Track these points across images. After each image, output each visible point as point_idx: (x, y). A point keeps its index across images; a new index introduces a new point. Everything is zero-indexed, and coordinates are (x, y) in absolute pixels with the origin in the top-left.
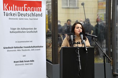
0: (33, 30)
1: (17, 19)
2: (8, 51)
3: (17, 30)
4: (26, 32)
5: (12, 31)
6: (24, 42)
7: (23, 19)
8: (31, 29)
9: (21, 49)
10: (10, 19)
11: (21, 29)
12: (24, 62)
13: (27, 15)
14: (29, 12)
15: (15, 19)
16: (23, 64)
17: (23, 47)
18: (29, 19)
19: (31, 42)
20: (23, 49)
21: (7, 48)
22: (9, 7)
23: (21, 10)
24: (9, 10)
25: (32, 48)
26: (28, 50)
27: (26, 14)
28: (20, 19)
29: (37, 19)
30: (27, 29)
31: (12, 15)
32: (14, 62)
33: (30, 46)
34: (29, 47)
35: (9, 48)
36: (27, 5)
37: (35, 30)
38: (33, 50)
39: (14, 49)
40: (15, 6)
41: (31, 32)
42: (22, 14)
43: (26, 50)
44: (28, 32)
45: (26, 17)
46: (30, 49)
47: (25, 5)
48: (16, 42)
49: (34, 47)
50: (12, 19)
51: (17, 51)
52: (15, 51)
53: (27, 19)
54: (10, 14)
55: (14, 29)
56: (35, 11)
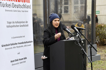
0: (25, 24)
1: (12, 11)
2: (6, 49)
3: (12, 24)
5: (8, 25)
6: (18, 37)
7: (16, 11)
8: (24, 22)
9: (15, 46)
10: (6, 10)
11: (15, 22)
12: (19, 60)
13: (20, 7)
14: (21, 3)
15: (10, 11)
16: (18, 63)
17: (18, 44)
18: (21, 11)
19: (24, 37)
20: (18, 45)
21: (5, 46)
23: (15, 1)
25: (25, 44)
26: (22, 46)
27: (19, 5)
28: (14, 11)
29: (28, 11)
30: (20, 22)
31: (8, 6)
32: (11, 62)
33: (23, 42)
34: (22, 43)
35: (7, 45)
37: (27, 24)
38: (25, 46)
39: (10, 46)
41: (24, 26)
42: (15, 6)
43: (20, 47)
44: (21, 26)
45: (19, 9)
46: (23, 45)
48: (12, 38)
49: (26, 42)
50: (8, 11)
51: (13, 49)
52: (11, 48)
53: (20, 11)
54: (6, 5)
55: (10, 23)
56: (26, 2)
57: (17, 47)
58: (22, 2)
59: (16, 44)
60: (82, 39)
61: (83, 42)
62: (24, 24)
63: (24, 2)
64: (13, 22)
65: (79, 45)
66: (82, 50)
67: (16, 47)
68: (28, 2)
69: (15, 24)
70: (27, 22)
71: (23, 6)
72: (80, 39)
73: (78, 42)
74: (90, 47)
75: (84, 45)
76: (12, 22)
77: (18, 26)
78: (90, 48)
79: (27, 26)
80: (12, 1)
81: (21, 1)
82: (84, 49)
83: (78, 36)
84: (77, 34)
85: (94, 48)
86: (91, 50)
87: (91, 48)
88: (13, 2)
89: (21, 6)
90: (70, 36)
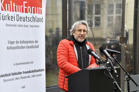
0: (34, 44)
1: (15, 26)
2: (5, 81)
3: (15, 45)
4: (26, 47)
5: (10, 45)
6: (23, 64)
7: (22, 26)
8: (32, 42)
9: (19, 76)
10: (7, 25)
11: (20, 42)
14: (29, 15)
15: (12, 26)
17: (22, 73)
18: (29, 26)
19: (32, 63)
20: (23, 75)
21: (3, 76)
22: (6, 4)
23: (20, 12)
24: (6, 10)
25: (33, 74)
26: (28, 77)
27: (26, 17)
28: (19, 26)
29: (38, 27)
30: (27, 42)
31: (10, 18)
33: (31, 70)
34: (29, 72)
35: (6, 75)
36: (26, 2)
37: (36, 44)
38: (34, 76)
40: (13, 4)
41: (32, 47)
42: (21, 18)
43: (25, 77)
44: (28, 48)
45: (26, 23)
46: (30, 74)
47: (24, 2)
48: (14, 64)
49: (35, 71)
50: (10, 25)
51: (15, 81)
52: (13, 79)
53: (27, 26)
54: (7, 17)
55: (12, 43)
56: (36, 13)
57: (22, 78)
58: (31, 13)
59: (20, 73)
60: (115, 67)
61: (116, 72)
62: (32, 45)
63: (34, 13)
64: (17, 42)
65: (111, 76)
66: (115, 83)
67: (20, 78)
68: (40, 14)
69: (20, 45)
70: (37, 42)
71: (32, 19)
72: (112, 68)
73: (109, 71)
74: (127, 79)
75: (117, 76)
76: (15, 42)
77: (23, 47)
78: (127, 81)
79: (37, 47)
80: (16, 12)
81: (29, 12)
82: (117, 82)
83: (110, 63)
84: (107, 59)
85: (133, 81)
86: (128, 83)
87: (129, 81)
88: (18, 13)
89: (29, 19)
90: (97, 62)
